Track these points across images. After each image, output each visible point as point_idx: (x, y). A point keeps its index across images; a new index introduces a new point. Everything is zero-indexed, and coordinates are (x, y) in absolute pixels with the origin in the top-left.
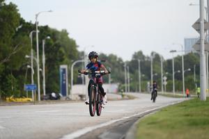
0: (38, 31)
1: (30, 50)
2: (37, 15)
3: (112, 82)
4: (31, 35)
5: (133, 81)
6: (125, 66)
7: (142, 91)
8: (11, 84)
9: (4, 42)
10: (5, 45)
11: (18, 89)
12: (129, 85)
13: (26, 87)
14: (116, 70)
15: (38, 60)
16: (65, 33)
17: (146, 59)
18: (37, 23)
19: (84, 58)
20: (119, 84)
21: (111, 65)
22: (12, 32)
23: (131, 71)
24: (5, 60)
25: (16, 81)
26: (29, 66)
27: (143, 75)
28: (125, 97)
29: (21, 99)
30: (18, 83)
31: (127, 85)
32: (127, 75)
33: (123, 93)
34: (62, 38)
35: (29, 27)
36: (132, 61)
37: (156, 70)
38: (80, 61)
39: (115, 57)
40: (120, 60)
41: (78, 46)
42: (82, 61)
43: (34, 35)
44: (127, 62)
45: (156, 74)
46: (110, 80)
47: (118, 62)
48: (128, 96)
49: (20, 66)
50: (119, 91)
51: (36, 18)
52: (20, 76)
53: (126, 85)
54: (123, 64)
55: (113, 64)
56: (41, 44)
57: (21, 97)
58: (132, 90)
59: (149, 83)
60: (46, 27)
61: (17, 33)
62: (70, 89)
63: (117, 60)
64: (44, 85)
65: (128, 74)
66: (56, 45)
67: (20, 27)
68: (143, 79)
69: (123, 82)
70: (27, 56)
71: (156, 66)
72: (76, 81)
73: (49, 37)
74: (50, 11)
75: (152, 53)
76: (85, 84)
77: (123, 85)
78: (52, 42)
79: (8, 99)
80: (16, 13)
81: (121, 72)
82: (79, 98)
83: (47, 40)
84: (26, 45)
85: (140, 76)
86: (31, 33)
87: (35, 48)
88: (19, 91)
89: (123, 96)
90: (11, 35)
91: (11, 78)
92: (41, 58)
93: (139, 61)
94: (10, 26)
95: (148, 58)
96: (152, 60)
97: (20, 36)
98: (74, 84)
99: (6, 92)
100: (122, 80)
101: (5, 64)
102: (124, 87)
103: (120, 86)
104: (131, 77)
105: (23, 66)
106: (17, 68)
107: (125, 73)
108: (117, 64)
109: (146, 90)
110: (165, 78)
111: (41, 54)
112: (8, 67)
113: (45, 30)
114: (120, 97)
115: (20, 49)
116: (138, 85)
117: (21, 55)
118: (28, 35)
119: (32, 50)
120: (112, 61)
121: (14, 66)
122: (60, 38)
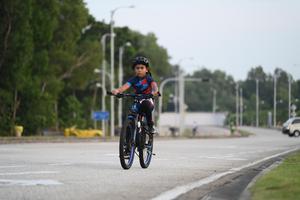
0: (113, 35)
1: (101, 62)
2: (113, 12)
3: (218, 111)
4: (103, 40)
5: (248, 109)
6: (237, 87)
7: (261, 125)
8: (72, 110)
9: (64, 49)
10: (66, 53)
11: (83, 116)
12: (241, 115)
13: (94, 115)
14: (224, 93)
15: (112, 77)
16: (152, 38)
17: (267, 79)
18: (112, 23)
19: (178, 75)
20: (227, 113)
21: (216, 85)
22: (76, 35)
23: (245, 96)
24: (65, 76)
25: (80, 105)
26: (98, 85)
27: (263, 102)
28: (236, 133)
29: (86, 132)
30: (82, 108)
31: (239, 116)
32: (240, 102)
33: (233, 128)
34: (148, 46)
35: (101, 29)
36: (247, 81)
37: (281, 94)
38: (172, 79)
39: (223, 75)
40: (231, 78)
41: (170, 58)
42: (176, 79)
43: (108, 40)
44: (240, 82)
45: (281, 101)
46: (215, 107)
47: (228, 82)
48: (240, 131)
49: (86, 83)
50: (227, 123)
51: (112, 16)
52: (86, 99)
53: (237, 115)
54: (235, 84)
55: (220, 84)
56: (117, 53)
57: (87, 128)
58: (246, 122)
59: (270, 114)
60: (125, 29)
61: (84, 36)
62: (157, 118)
63: (226, 79)
64: (120, 113)
65: (241, 99)
66: (139, 55)
67: (88, 27)
68: (262, 108)
69: (234, 111)
70: (97, 71)
71: (281, 89)
72: (165, 108)
73: (129, 44)
74: (132, 7)
75: (276, 71)
76: (178, 111)
77: (233, 116)
78: (133, 50)
79: (67, 130)
80: (83, 7)
81: (231, 96)
82: (170, 133)
83: (126, 47)
84: (96, 55)
85: (257, 104)
86: (104, 37)
87: (108, 59)
88: (84, 120)
89: (232, 131)
90: (75, 39)
91: (73, 102)
92: (116, 73)
93: (257, 81)
94: (73, 26)
95: (270, 77)
96: (275, 80)
97: (87, 41)
98: (163, 111)
99: (65, 120)
100: (232, 108)
101: (66, 80)
102: (235, 118)
103: (228, 116)
104: (244, 104)
105: (91, 84)
106: (83, 87)
107: (237, 99)
108: (225, 84)
109: (267, 123)
110: (294, 108)
111: (116, 67)
112: (69, 85)
113: (123, 33)
114: (228, 132)
115: (87, 59)
116: (255, 117)
117: (89, 68)
118: (99, 40)
119: (104, 62)
120: (219, 79)
121: (78, 84)
122: (144, 44)
